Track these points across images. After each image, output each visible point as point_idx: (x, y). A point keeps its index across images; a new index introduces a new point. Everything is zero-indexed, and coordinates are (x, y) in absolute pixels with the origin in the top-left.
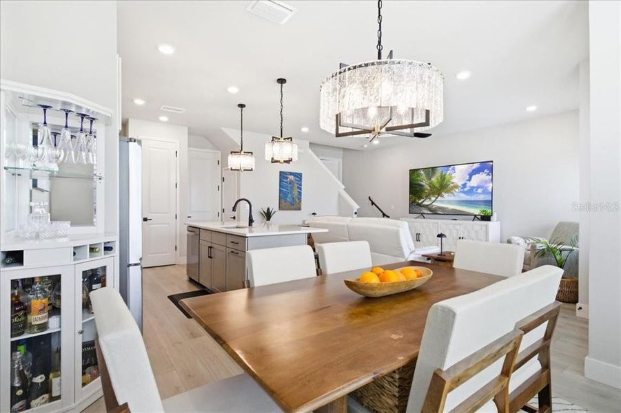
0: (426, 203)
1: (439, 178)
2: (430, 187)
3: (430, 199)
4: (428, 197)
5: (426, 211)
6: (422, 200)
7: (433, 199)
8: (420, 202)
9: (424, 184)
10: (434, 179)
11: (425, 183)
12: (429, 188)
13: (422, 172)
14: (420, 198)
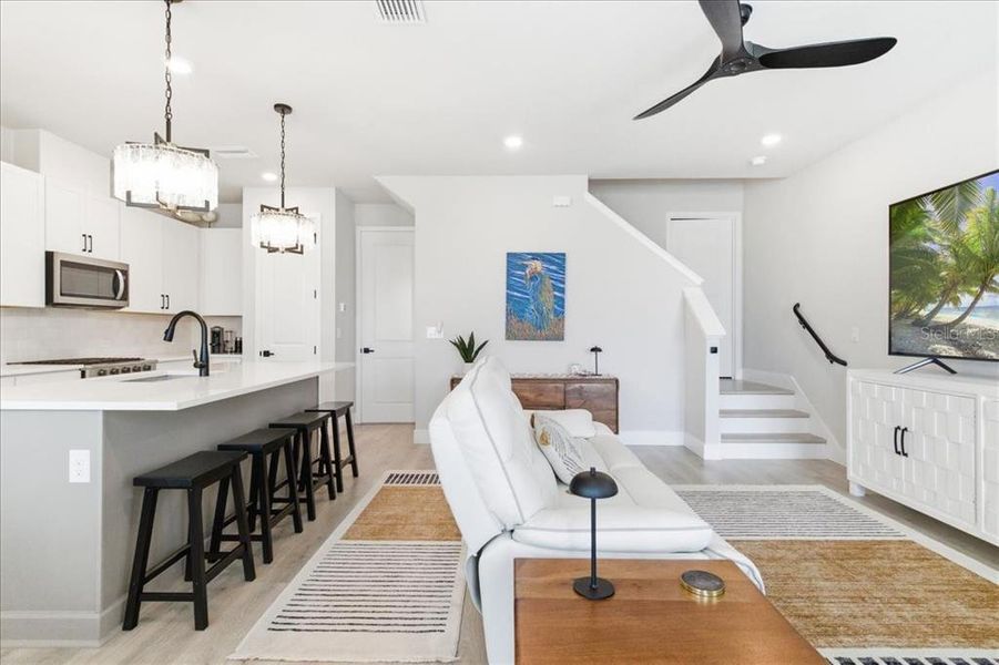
0: (947, 315)
1: (984, 219)
2: (956, 256)
3: (956, 301)
4: (948, 294)
5: (944, 349)
6: (931, 307)
7: (966, 300)
8: (923, 313)
9: (936, 247)
10: (968, 227)
11: (938, 245)
12: (951, 261)
13: (930, 207)
14: (923, 300)
